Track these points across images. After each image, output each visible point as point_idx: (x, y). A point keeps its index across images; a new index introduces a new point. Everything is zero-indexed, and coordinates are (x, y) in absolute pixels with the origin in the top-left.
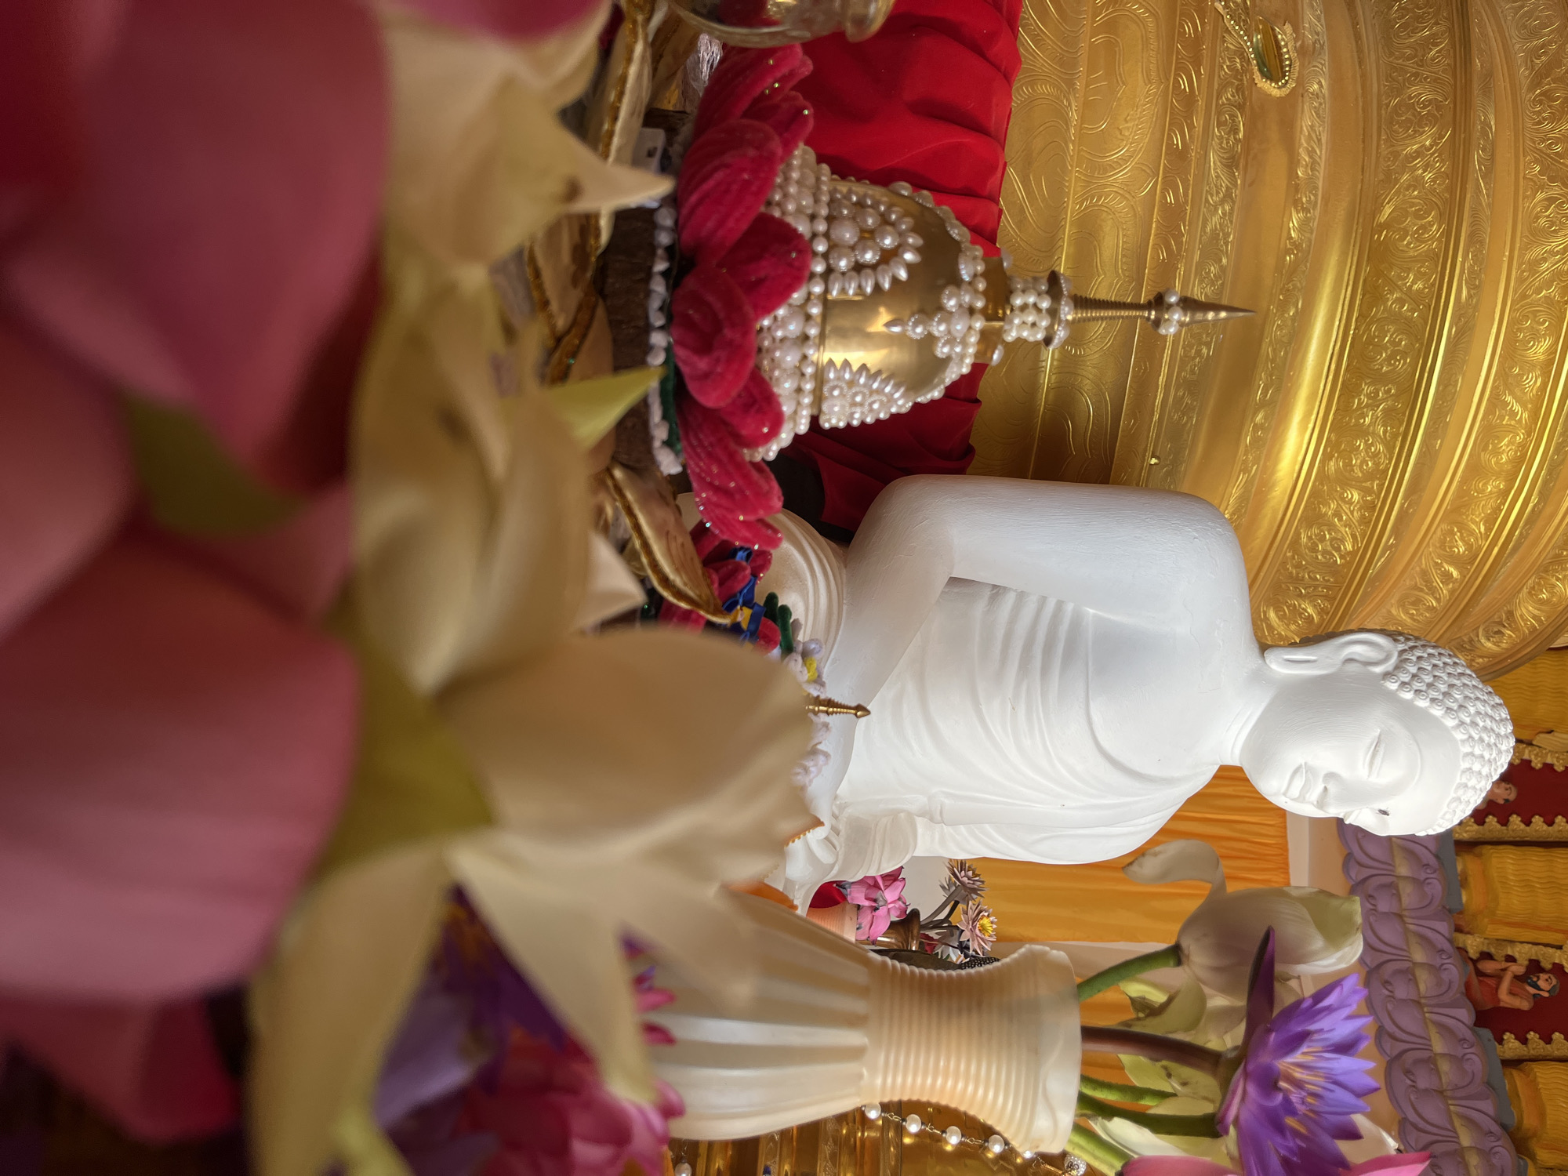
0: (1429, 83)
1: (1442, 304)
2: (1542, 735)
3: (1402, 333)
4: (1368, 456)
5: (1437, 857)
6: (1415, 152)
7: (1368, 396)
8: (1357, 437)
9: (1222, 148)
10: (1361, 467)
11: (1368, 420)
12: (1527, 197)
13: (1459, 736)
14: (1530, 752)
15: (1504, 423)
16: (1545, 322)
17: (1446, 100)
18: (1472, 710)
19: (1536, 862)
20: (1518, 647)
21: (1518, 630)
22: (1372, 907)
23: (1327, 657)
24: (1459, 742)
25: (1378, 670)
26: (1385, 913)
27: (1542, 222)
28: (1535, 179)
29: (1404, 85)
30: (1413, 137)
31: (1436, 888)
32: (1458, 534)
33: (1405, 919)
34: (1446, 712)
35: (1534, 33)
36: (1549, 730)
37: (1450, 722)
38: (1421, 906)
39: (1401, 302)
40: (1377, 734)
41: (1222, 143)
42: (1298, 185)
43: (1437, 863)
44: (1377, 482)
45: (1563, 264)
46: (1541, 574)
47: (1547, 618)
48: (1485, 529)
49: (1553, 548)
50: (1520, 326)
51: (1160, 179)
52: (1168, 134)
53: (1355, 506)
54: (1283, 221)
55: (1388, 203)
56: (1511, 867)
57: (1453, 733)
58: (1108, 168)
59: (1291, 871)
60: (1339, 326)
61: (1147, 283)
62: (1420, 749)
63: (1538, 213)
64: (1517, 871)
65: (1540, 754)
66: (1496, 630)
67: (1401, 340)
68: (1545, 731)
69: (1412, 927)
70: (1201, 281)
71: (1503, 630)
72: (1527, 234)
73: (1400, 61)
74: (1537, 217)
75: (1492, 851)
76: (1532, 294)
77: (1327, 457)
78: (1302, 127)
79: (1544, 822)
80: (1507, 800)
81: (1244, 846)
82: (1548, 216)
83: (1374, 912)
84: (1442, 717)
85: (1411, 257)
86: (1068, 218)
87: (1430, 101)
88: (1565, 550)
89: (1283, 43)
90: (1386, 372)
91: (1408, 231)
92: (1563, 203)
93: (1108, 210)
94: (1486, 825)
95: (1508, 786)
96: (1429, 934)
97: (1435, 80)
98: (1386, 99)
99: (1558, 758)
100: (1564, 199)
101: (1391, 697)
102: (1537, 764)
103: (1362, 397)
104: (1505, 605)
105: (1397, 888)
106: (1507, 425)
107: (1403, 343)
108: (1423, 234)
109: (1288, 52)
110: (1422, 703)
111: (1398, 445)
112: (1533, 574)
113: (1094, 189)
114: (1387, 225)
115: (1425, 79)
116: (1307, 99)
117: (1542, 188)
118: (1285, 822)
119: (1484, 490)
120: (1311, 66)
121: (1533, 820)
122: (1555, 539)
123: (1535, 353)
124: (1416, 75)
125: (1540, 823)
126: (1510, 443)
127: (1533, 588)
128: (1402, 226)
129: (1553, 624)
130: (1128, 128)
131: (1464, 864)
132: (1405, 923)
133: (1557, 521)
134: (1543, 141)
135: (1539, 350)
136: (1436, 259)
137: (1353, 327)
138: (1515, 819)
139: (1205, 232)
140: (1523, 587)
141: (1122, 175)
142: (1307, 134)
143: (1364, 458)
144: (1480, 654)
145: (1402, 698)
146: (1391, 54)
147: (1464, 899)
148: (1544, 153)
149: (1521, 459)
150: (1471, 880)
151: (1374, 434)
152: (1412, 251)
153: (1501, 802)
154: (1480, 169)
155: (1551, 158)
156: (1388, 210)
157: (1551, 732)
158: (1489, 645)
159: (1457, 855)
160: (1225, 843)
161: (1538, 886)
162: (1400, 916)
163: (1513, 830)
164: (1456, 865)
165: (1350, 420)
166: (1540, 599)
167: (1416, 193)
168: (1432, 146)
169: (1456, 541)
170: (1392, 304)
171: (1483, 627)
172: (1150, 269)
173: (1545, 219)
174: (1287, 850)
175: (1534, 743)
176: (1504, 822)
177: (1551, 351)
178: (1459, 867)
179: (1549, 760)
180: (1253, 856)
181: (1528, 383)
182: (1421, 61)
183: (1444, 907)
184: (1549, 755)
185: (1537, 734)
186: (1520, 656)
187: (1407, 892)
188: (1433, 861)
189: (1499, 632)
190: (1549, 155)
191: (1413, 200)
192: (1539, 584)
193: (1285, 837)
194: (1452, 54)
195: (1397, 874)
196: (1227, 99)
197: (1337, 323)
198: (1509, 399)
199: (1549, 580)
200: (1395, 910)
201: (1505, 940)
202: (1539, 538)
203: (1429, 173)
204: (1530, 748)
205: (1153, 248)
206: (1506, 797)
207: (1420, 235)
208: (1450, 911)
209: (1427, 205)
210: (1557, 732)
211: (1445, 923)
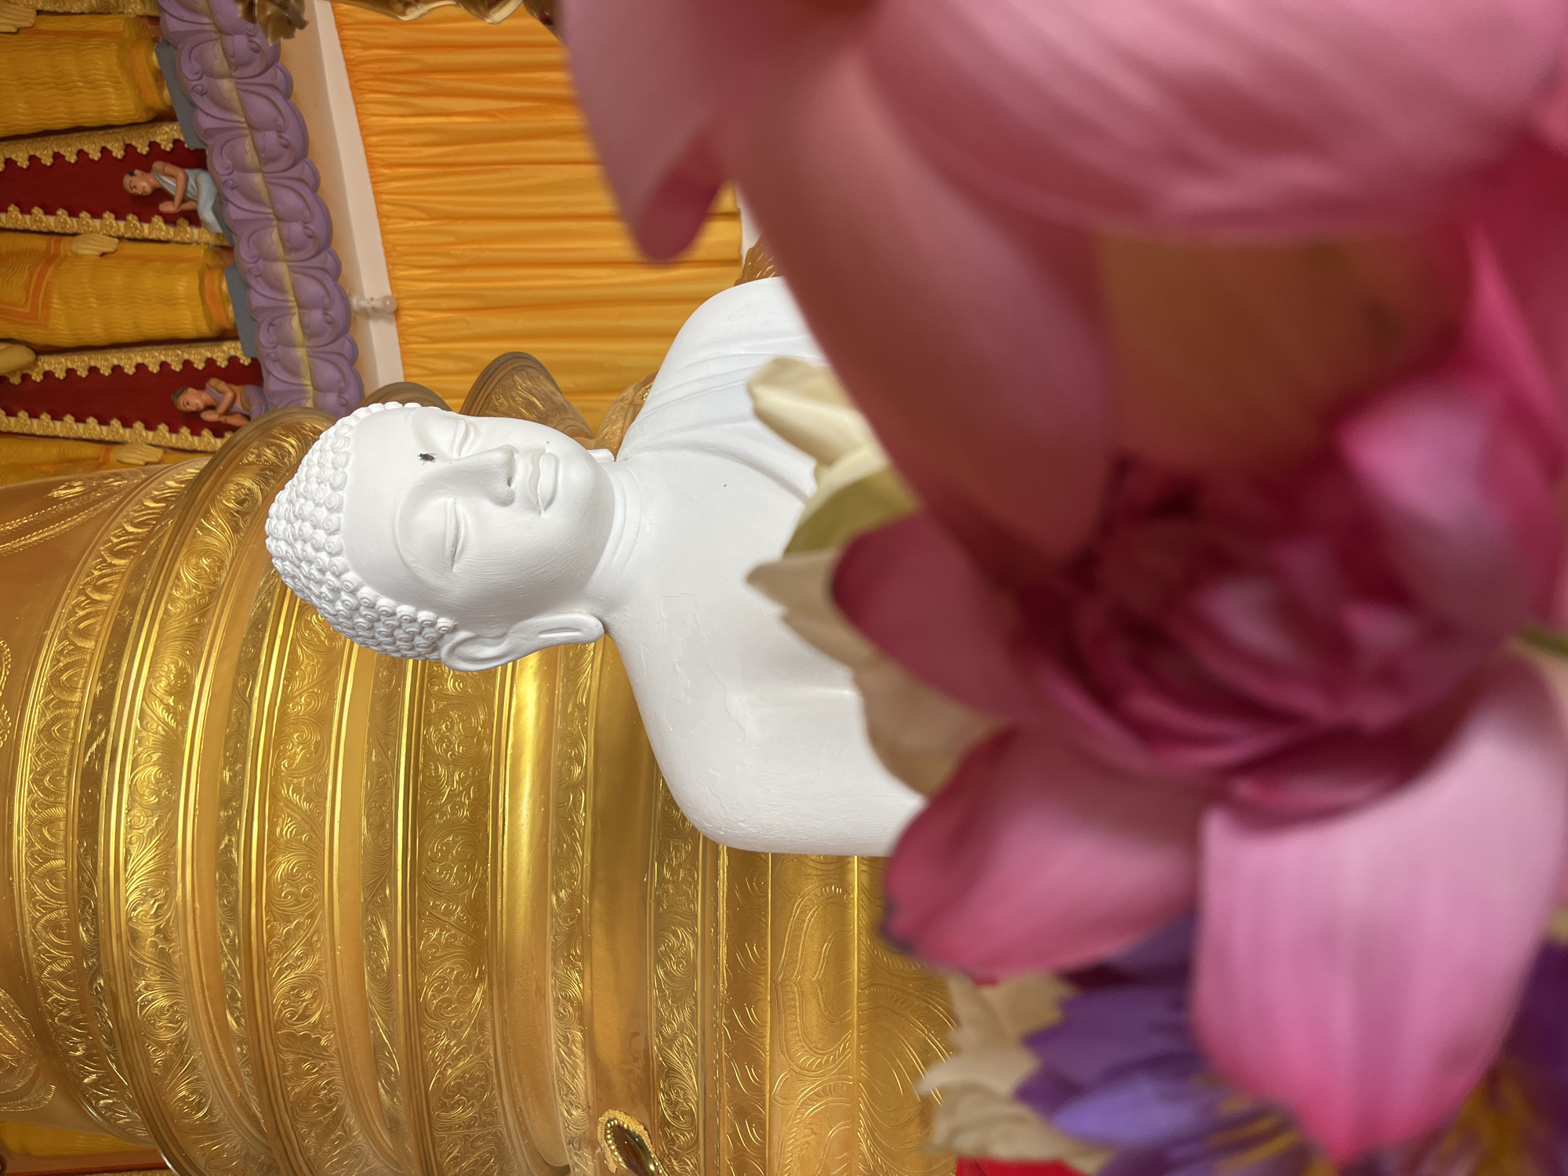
0: (456, 1124)
1: (409, 924)
2: (111, 250)
3: (441, 881)
4: (447, 737)
5: (193, 105)
6: (459, 1060)
7: (462, 805)
8: (462, 756)
9: (682, 1089)
10: (452, 723)
11: (456, 777)
12: (328, 1013)
13: (351, 577)
14: (119, 230)
15: (305, 779)
16: (286, 896)
17: (437, 1116)
18: (339, 606)
19: (88, 110)
20: (216, 489)
21: (222, 511)
22: (253, 39)
23: (526, 639)
24: (350, 567)
25: (462, 635)
26: (238, 33)
27: (308, 995)
28: (324, 1032)
29: (480, 1115)
30: (464, 1072)
31: (188, 69)
32: (323, 639)
33: (214, 29)
34: (374, 605)
35: (347, 1154)
36: (104, 256)
37: (366, 592)
38: (201, 45)
39: (448, 913)
40: (455, 566)
41: (684, 1095)
42: (580, 1024)
43: (193, 98)
44: (433, 711)
45: (279, 959)
46: (215, 588)
47: (195, 535)
48: (297, 651)
49: (210, 623)
50: (310, 885)
51: (768, 1096)
52: (765, 1140)
53: (449, 675)
54: (591, 990)
55: (478, 1004)
56: (113, 102)
57: (361, 580)
58: (822, 1094)
59: (343, 64)
60: (502, 866)
61: (766, 984)
62: (402, 558)
63: (315, 1002)
64: (106, 98)
65: (109, 228)
66: (246, 505)
67: (441, 873)
68: (109, 255)
69: (206, 20)
70: (687, 953)
71: (238, 507)
72: (321, 978)
73: (486, 1132)
74: (314, 997)
75: (136, 117)
76: (304, 921)
77: (488, 724)
78: (586, 1078)
79: (87, 154)
80: (132, 174)
81: (400, 88)
82: (304, 1001)
83: (250, 34)
84: (378, 596)
85: (447, 960)
86: (856, 1032)
87: (453, 1108)
88: (198, 624)
89: (616, 1153)
90: (449, 836)
91: (455, 983)
92: (291, 1018)
93: (815, 1050)
94: (147, 143)
95: (134, 191)
96: (187, 16)
97: (450, 1128)
98: (494, 1094)
99: (89, 226)
100: (289, 1021)
101: (442, 610)
102: (109, 216)
103: (467, 802)
104: (243, 538)
105: (230, 64)
106: (301, 777)
107: (438, 871)
108: (440, 985)
109: (609, 1146)
110: (405, 610)
111: (421, 760)
112: (224, 584)
113: (833, 1069)
114: (476, 982)
115: (460, 1126)
116: (584, 1103)
117: (314, 1026)
118: (359, 121)
119: (308, 697)
120: (583, 1131)
121: (99, 155)
122: (211, 632)
123: (288, 861)
124: (469, 1127)
125: (91, 152)
126: (292, 758)
127: (220, 568)
128: (461, 987)
129: (188, 528)
130: (805, 1136)
131: (163, 98)
132: (214, 24)
133: (214, 655)
134: (322, 1068)
135: (285, 864)
136: (423, 966)
137: (489, 870)
138: (118, 153)
139: (691, 1008)
140: (231, 566)
141: (807, 1089)
142: (578, 1071)
143: (451, 733)
144: (254, 467)
145: (430, 611)
146: (495, 1135)
147: (154, 57)
148: (319, 1058)
149: (278, 742)
150: (151, 80)
151: (447, 763)
152: (447, 966)
153: (137, 172)
154: (389, 1052)
155: (311, 1056)
156: (478, 996)
157: (103, 255)
158: (248, 483)
159: (171, 107)
160: (421, 89)
161: (80, 84)
162: (221, 31)
163: (118, 140)
164: (170, 93)
165: (474, 773)
166: (209, 557)
167: (454, 1022)
168: (445, 1069)
169: (323, 630)
170: (456, 908)
171: (258, 504)
172: (766, 999)
173: (306, 998)
174: (352, 87)
175: (117, 240)
176: (129, 149)
177: (272, 868)
178: (166, 93)
179: (97, 222)
180: (389, 77)
181: (289, 828)
182: (466, 1140)
183: (176, 48)
184: (98, 228)
185: (116, 251)
186: (213, 477)
187: (219, 63)
188: (197, 100)
189: (240, 503)
190: (313, 1057)
191: (454, 1015)
192: (215, 575)
193: (357, 103)
194: (439, 1157)
195: (232, 79)
196: (684, 1135)
197: (505, 869)
198: (305, 806)
199: (205, 584)
200: (228, 39)
201: (101, 14)
202: (229, 629)
203: (444, 1044)
204: (120, 234)
205: (765, 1022)
206: (133, 178)
207: (443, 984)
208: (168, 44)
209: (441, 1014)
210: (96, 255)
211: (171, 29)
